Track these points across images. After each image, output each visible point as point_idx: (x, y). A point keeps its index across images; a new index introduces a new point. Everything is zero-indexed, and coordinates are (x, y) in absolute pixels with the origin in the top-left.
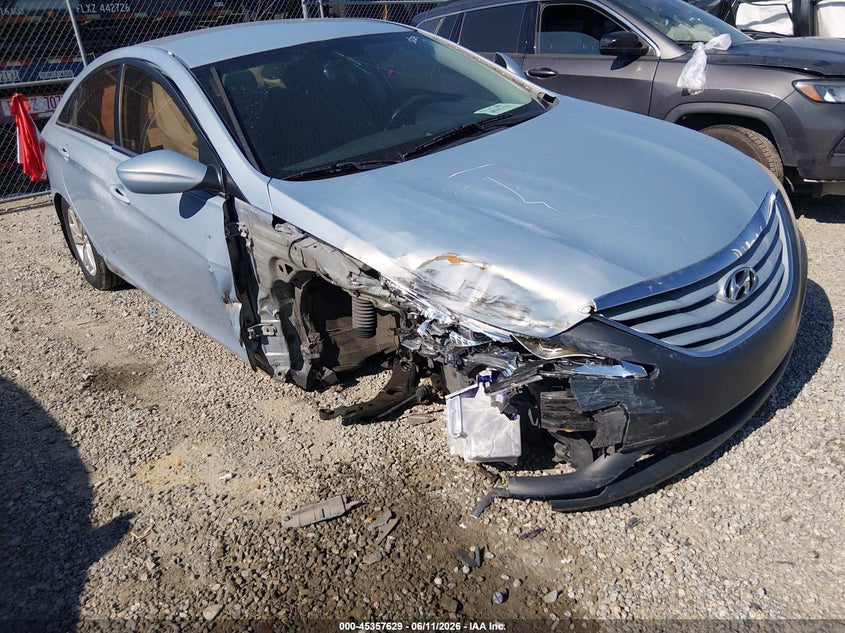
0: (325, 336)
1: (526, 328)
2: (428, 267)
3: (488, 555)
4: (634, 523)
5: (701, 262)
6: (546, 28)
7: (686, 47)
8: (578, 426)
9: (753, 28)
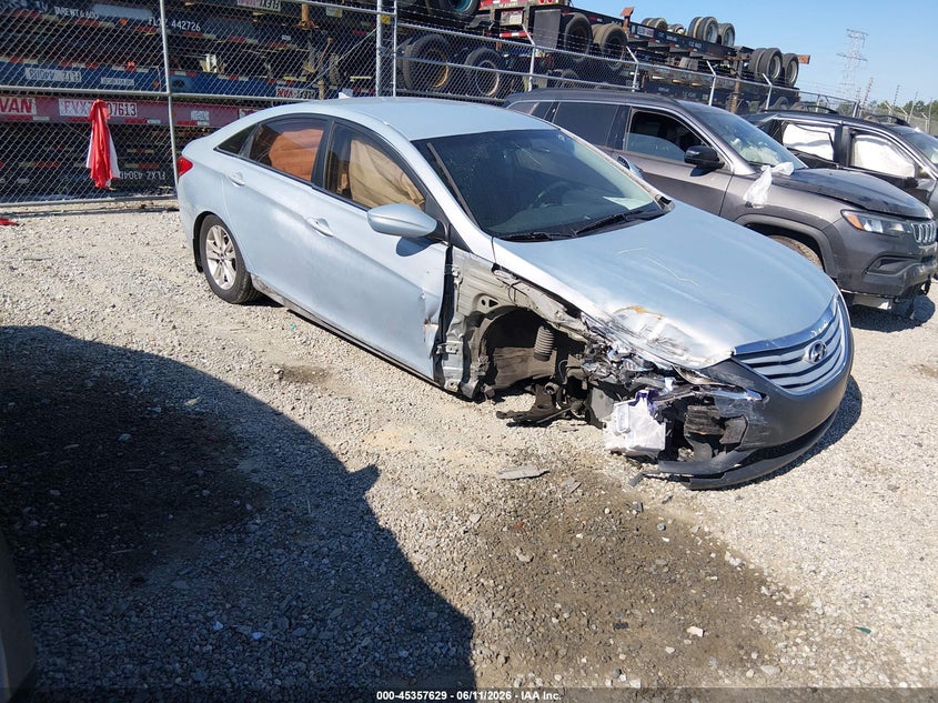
0: (491, 359)
1: (684, 362)
2: (621, 313)
3: (645, 507)
4: (739, 498)
5: (797, 334)
6: (634, 130)
7: (756, 166)
8: (710, 430)
9: (796, 148)
